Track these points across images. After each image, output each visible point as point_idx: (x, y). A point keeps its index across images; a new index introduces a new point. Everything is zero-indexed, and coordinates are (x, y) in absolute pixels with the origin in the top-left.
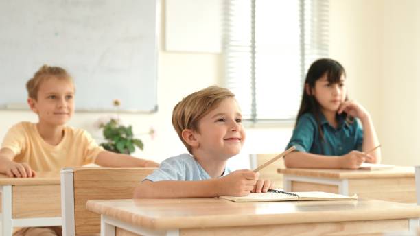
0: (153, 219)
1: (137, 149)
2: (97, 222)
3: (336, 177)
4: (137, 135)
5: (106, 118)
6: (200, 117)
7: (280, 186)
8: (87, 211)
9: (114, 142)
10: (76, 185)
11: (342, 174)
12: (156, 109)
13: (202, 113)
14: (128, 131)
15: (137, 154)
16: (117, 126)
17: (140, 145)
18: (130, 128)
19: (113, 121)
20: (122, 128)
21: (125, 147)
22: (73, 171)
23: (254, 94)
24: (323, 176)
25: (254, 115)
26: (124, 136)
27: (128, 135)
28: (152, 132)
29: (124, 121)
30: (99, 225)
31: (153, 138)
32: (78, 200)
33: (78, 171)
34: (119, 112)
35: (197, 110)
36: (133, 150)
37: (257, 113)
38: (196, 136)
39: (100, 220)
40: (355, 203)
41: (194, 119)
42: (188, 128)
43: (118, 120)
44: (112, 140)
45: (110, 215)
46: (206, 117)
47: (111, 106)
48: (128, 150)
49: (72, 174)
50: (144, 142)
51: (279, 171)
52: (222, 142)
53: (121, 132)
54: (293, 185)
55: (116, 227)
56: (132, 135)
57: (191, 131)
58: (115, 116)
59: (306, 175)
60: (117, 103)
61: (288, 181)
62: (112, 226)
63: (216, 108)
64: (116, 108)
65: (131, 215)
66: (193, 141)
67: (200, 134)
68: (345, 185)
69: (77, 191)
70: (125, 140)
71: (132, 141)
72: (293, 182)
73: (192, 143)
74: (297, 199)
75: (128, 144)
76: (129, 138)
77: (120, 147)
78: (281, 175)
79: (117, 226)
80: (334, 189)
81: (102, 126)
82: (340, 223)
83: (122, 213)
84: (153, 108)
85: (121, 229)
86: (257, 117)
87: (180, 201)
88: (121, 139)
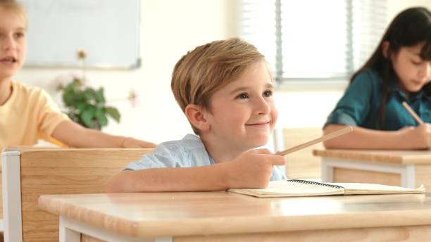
0: (136, 223)
1: (111, 121)
2: (54, 227)
3: (398, 162)
4: (111, 100)
5: (66, 77)
6: (212, 90)
7: (317, 174)
8: (39, 210)
9: (77, 111)
10: (24, 173)
11: (407, 157)
12: (138, 64)
13: (215, 86)
14: (99, 95)
15: (112, 128)
16: (83, 88)
17: (116, 115)
18: (101, 90)
19: (77, 81)
20: (90, 91)
21: (94, 119)
22: (19, 153)
23: (279, 43)
24: (380, 160)
25: (280, 73)
26: (92, 102)
27: (98, 101)
28: (133, 97)
29: (93, 81)
30: (58, 230)
31: (133, 105)
32: (27, 195)
33: (27, 153)
34: (85, 68)
35: (209, 80)
36: (106, 122)
37: (284, 69)
38: (206, 115)
39: (58, 224)
40: (422, 197)
41: (204, 92)
42: (195, 103)
43: (84, 79)
44: (76, 108)
45: (72, 216)
46: (223, 91)
47: (73, 59)
48: (98, 122)
49: (19, 157)
50: (121, 111)
51: (316, 153)
52: (243, 128)
53: (88, 96)
54: (336, 174)
55: (81, 234)
56: (103, 100)
57: (198, 108)
58: (79, 74)
59: (354, 159)
60: (82, 55)
61: (328, 167)
62: (75, 232)
63: (234, 80)
64: (80, 63)
65: (103, 217)
66: (201, 122)
67: (212, 113)
68: (410, 174)
69: (25, 182)
70: (94, 107)
71: (105, 110)
72: (335, 169)
73: (200, 125)
74: (343, 193)
75: (98, 114)
76: (100, 105)
77: (87, 117)
78: (319, 159)
79: (84, 232)
80: (395, 178)
81: (60, 87)
82: (403, 228)
83: (91, 213)
84: (134, 62)
85: (89, 237)
86: (284, 76)
87: (173, 197)
88: (88, 107)
